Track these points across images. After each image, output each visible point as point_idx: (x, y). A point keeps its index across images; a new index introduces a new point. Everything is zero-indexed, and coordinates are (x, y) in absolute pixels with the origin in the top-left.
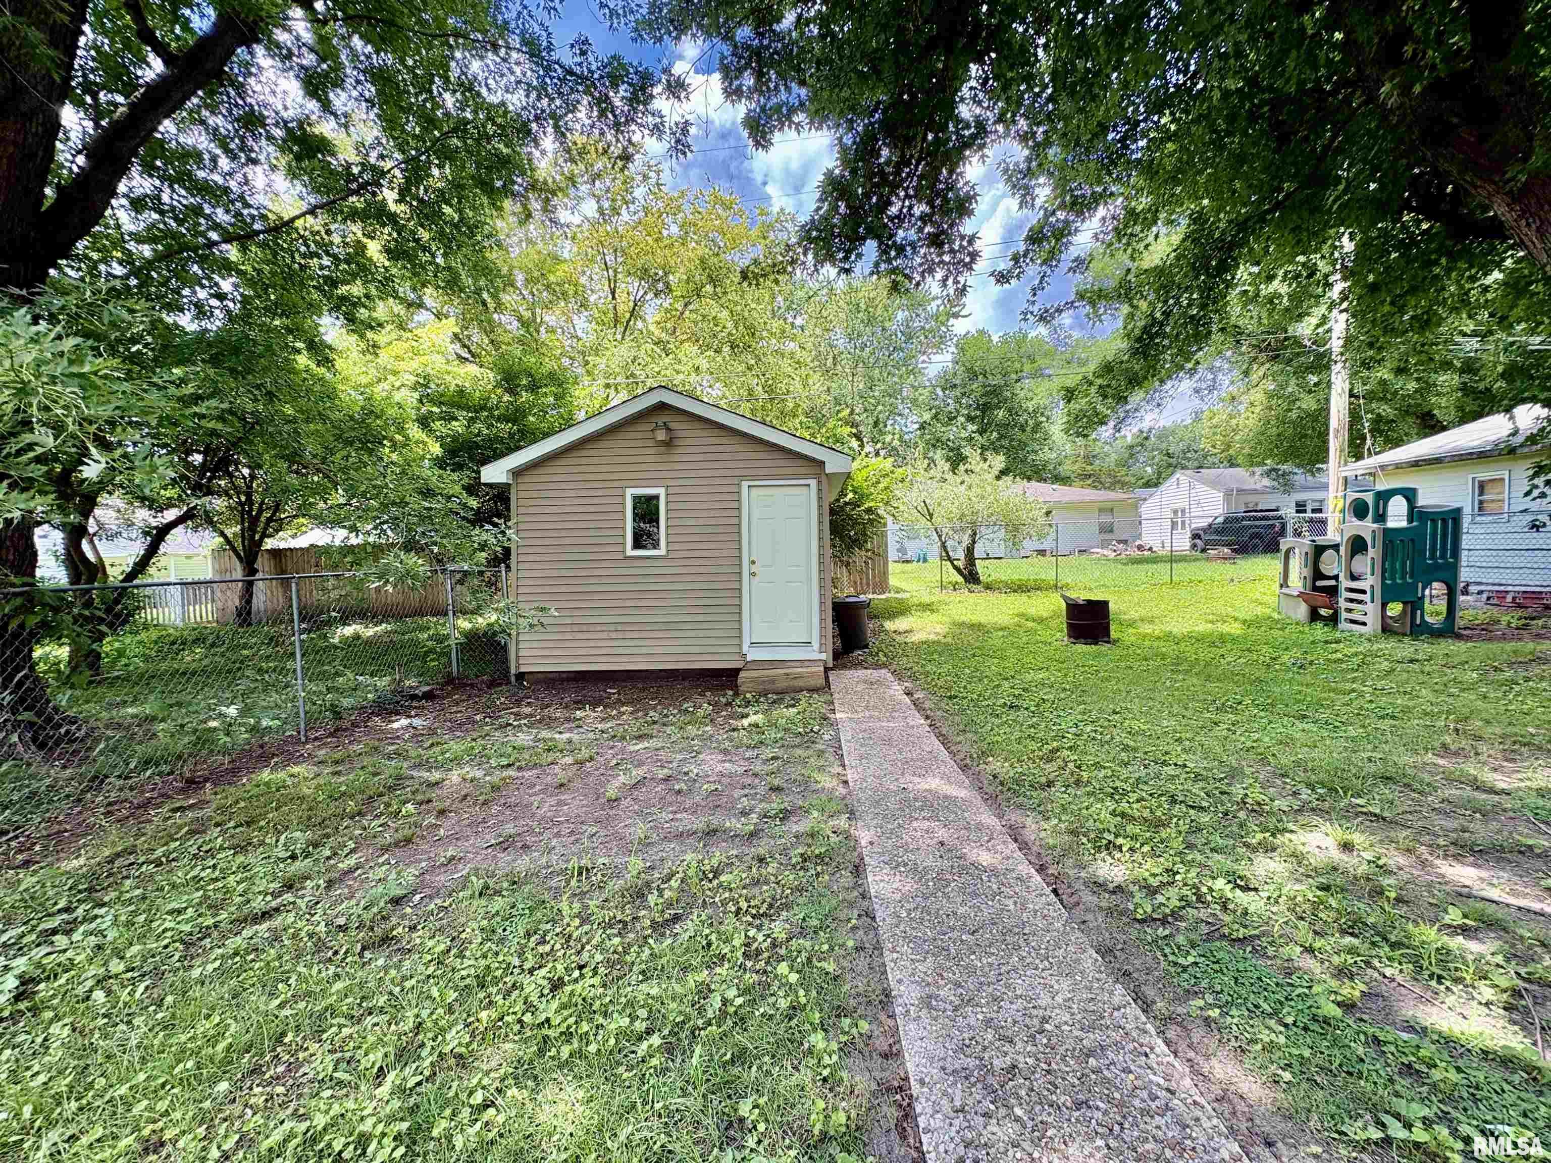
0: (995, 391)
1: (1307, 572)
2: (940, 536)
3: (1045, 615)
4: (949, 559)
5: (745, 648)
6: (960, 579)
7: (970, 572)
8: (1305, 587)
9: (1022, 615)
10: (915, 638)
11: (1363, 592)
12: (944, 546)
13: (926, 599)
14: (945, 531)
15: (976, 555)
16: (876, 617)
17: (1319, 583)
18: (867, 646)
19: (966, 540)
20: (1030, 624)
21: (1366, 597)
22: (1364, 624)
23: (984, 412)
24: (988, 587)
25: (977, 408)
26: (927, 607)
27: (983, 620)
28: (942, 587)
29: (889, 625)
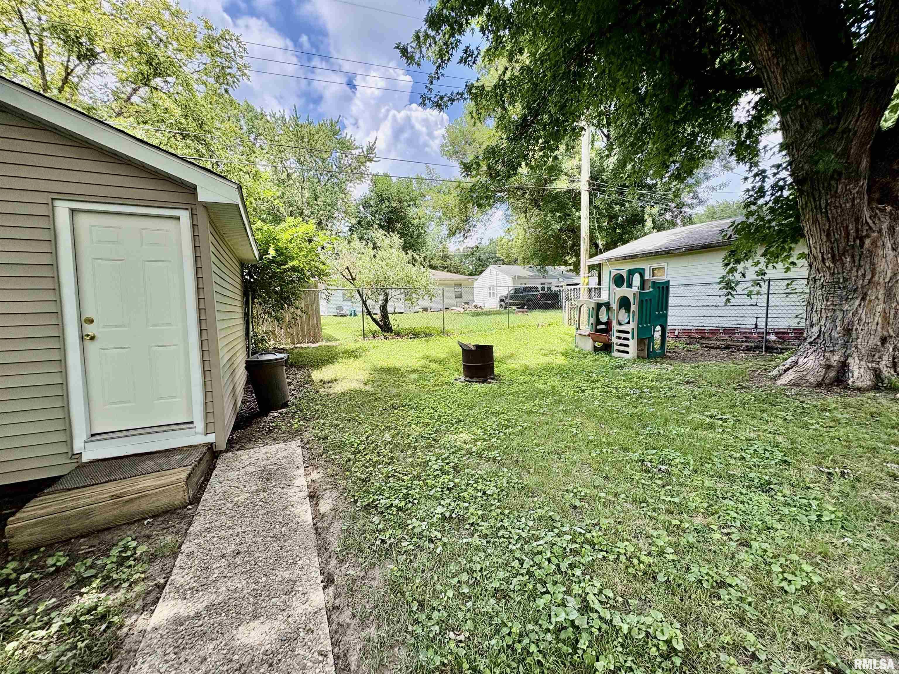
0: (395, 210)
1: (592, 320)
2: (361, 297)
3: (443, 356)
4: (369, 313)
5: (78, 446)
6: (377, 328)
7: (385, 323)
8: (591, 330)
9: (426, 357)
10: (338, 388)
11: (627, 332)
12: (364, 303)
13: (351, 346)
14: (365, 292)
15: (389, 311)
16: (305, 366)
17: (599, 327)
18: (286, 405)
19: (381, 298)
20: (434, 366)
21: (629, 336)
22: (627, 352)
23: (389, 224)
24: (398, 334)
25: (385, 221)
26: (351, 354)
27: (398, 365)
28: (364, 335)
29: (317, 375)
